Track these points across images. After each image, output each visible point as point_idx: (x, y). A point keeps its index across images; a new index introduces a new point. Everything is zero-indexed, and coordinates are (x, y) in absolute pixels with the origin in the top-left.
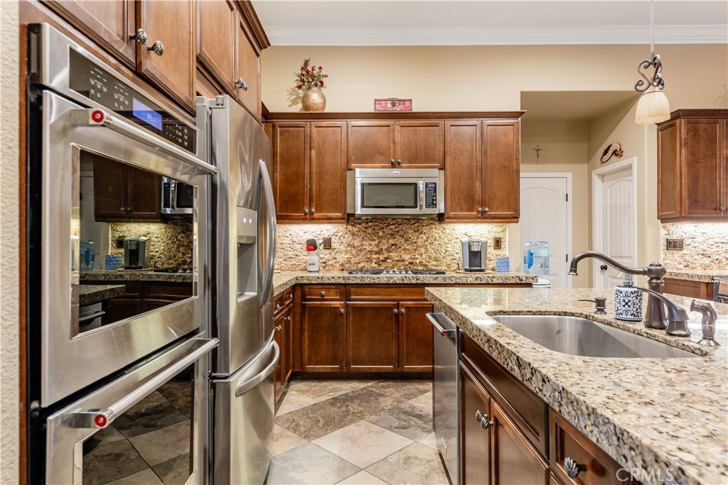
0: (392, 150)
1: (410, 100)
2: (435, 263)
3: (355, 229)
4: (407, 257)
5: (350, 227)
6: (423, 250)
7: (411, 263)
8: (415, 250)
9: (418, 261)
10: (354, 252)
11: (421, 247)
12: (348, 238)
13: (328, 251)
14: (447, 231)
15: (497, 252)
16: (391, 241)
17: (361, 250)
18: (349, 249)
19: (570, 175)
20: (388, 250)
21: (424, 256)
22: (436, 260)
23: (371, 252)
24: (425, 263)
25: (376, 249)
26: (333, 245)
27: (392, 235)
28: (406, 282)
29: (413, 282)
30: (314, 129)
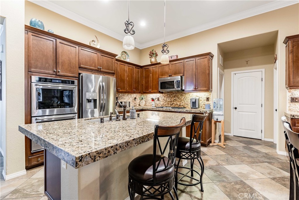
0: (169, 71)
2: (187, 105)
3: (165, 95)
4: (178, 103)
5: (164, 94)
6: (183, 101)
7: (180, 105)
8: (181, 101)
9: (182, 105)
11: (183, 100)
12: (163, 97)
13: (158, 101)
14: (190, 95)
15: (208, 102)
16: (174, 99)
17: (166, 101)
18: (163, 101)
20: (173, 101)
21: (183, 103)
22: (187, 104)
23: (169, 101)
24: (183, 105)
25: (170, 101)
26: (160, 100)
27: (174, 97)
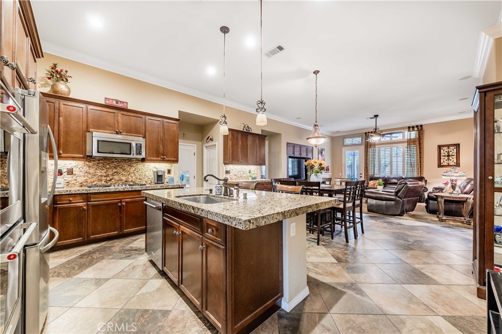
0: (116, 125)
1: (127, 103)
2: (139, 181)
3: (90, 164)
4: (124, 178)
5: (87, 163)
6: (133, 175)
7: (126, 181)
8: (129, 175)
9: (130, 180)
10: (90, 176)
11: (132, 173)
12: (86, 169)
13: (70, 176)
14: (146, 166)
15: (169, 175)
16: (114, 170)
17: (95, 175)
18: (86, 174)
19: (195, 146)
20: (112, 175)
21: (133, 177)
22: (140, 179)
23: (101, 176)
24: (134, 181)
25: (105, 174)
26: (74, 173)
27: (114, 167)
28: (126, 190)
29: (130, 190)
30: (62, 106)
